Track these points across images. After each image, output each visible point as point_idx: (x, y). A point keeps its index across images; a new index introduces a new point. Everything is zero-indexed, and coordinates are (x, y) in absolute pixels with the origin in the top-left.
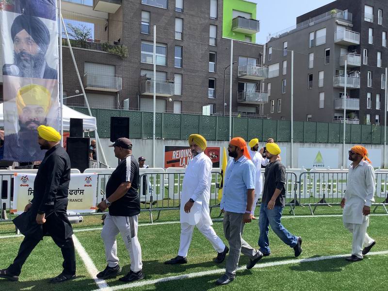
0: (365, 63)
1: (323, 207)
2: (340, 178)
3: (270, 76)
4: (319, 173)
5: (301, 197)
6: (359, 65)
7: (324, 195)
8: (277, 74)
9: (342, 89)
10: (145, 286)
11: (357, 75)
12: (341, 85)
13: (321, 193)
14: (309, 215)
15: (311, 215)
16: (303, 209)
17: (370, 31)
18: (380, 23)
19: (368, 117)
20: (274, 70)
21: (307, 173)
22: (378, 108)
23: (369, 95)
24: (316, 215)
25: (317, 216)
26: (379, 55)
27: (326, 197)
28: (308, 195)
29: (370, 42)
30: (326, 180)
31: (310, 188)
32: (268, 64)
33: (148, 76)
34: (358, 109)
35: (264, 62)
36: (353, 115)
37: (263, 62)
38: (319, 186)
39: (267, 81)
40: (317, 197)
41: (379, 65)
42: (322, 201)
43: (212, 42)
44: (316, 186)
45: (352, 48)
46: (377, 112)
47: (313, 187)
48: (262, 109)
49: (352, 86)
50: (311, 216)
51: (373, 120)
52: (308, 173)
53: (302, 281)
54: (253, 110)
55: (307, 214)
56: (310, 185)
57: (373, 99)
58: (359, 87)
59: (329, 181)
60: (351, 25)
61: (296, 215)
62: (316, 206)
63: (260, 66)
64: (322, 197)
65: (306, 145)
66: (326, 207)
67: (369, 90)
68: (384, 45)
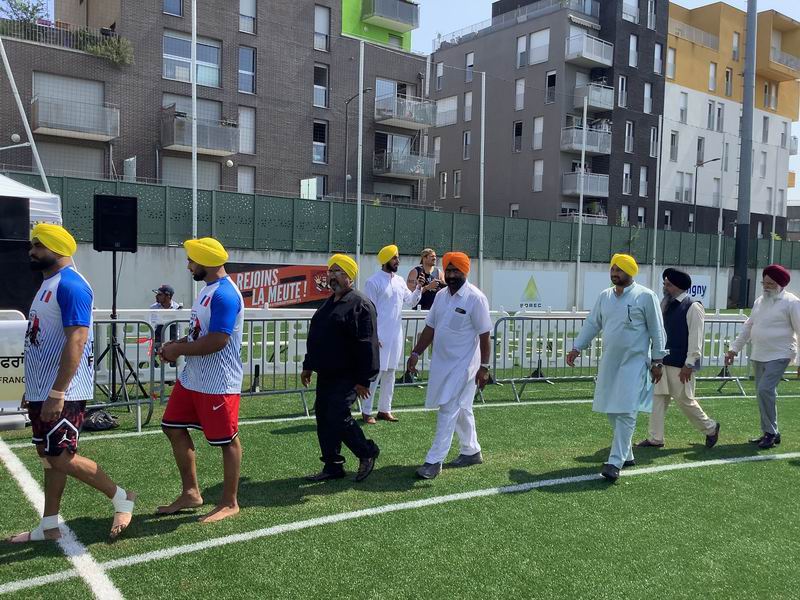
0: (622, 104)
1: (539, 384)
2: (570, 329)
3: (440, 122)
4: (532, 319)
5: (497, 367)
6: (610, 106)
7: (540, 361)
8: (453, 119)
9: (578, 154)
10: (178, 557)
11: (605, 128)
12: (576, 146)
13: (535, 358)
14: (512, 401)
15: (516, 401)
16: (501, 389)
17: (633, 40)
18: (651, 25)
19: (625, 210)
20: (447, 109)
21: (508, 319)
22: (642, 193)
23: (627, 169)
24: (524, 400)
25: (525, 403)
26: (647, 88)
27: (544, 365)
28: (509, 364)
29: (632, 63)
30: (545, 333)
31: (515, 349)
32: (437, 96)
33: (179, 109)
34: (606, 195)
35: (427, 92)
36: (596, 206)
37: (424, 91)
38: (530, 344)
39: (435, 132)
40: (526, 365)
41: (647, 110)
42: (536, 373)
43: (320, 44)
44: (525, 344)
45: (597, 73)
46: (642, 202)
47: (519, 346)
48: (423, 190)
49: (596, 149)
50: (514, 404)
51: (633, 218)
52: (512, 319)
53: (498, 529)
54: (405, 191)
55: (507, 401)
56: (514, 343)
57: (634, 176)
58: (608, 151)
59: (550, 335)
60: (598, 26)
61: (487, 401)
62: (524, 383)
63: (420, 100)
64: (535, 366)
65: (508, 264)
66: (543, 384)
67: (627, 158)
68: (657, 70)
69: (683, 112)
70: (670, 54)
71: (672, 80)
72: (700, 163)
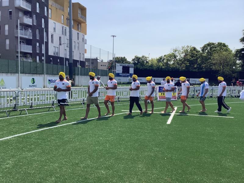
0: (35, 24)
6: (31, 24)
11: (30, 31)
12: (20, 35)
17: (38, 4)
18: (43, 0)
19: (38, 58)
22: (44, 52)
23: (38, 44)
26: (43, 20)
29: (38, 11)
34: (31, 52)
36: (28, 56)
41: (43, 26)
45: (26, 13)
46: (43, 55)
49: (27, 37)
51: (41, 60)
57: (40, 47)
58: (31, 38)
67: (38, 41)
68: (46, 14)
69: (54, 29)
70: (50, 10)
71: (51, 18)
72: (60, 44)
